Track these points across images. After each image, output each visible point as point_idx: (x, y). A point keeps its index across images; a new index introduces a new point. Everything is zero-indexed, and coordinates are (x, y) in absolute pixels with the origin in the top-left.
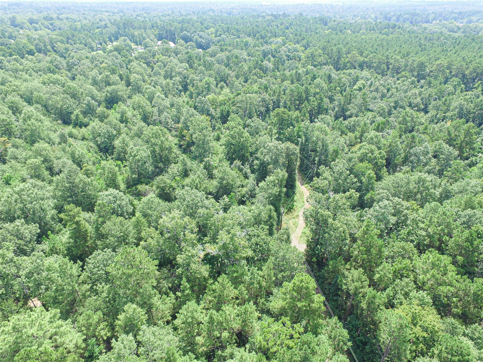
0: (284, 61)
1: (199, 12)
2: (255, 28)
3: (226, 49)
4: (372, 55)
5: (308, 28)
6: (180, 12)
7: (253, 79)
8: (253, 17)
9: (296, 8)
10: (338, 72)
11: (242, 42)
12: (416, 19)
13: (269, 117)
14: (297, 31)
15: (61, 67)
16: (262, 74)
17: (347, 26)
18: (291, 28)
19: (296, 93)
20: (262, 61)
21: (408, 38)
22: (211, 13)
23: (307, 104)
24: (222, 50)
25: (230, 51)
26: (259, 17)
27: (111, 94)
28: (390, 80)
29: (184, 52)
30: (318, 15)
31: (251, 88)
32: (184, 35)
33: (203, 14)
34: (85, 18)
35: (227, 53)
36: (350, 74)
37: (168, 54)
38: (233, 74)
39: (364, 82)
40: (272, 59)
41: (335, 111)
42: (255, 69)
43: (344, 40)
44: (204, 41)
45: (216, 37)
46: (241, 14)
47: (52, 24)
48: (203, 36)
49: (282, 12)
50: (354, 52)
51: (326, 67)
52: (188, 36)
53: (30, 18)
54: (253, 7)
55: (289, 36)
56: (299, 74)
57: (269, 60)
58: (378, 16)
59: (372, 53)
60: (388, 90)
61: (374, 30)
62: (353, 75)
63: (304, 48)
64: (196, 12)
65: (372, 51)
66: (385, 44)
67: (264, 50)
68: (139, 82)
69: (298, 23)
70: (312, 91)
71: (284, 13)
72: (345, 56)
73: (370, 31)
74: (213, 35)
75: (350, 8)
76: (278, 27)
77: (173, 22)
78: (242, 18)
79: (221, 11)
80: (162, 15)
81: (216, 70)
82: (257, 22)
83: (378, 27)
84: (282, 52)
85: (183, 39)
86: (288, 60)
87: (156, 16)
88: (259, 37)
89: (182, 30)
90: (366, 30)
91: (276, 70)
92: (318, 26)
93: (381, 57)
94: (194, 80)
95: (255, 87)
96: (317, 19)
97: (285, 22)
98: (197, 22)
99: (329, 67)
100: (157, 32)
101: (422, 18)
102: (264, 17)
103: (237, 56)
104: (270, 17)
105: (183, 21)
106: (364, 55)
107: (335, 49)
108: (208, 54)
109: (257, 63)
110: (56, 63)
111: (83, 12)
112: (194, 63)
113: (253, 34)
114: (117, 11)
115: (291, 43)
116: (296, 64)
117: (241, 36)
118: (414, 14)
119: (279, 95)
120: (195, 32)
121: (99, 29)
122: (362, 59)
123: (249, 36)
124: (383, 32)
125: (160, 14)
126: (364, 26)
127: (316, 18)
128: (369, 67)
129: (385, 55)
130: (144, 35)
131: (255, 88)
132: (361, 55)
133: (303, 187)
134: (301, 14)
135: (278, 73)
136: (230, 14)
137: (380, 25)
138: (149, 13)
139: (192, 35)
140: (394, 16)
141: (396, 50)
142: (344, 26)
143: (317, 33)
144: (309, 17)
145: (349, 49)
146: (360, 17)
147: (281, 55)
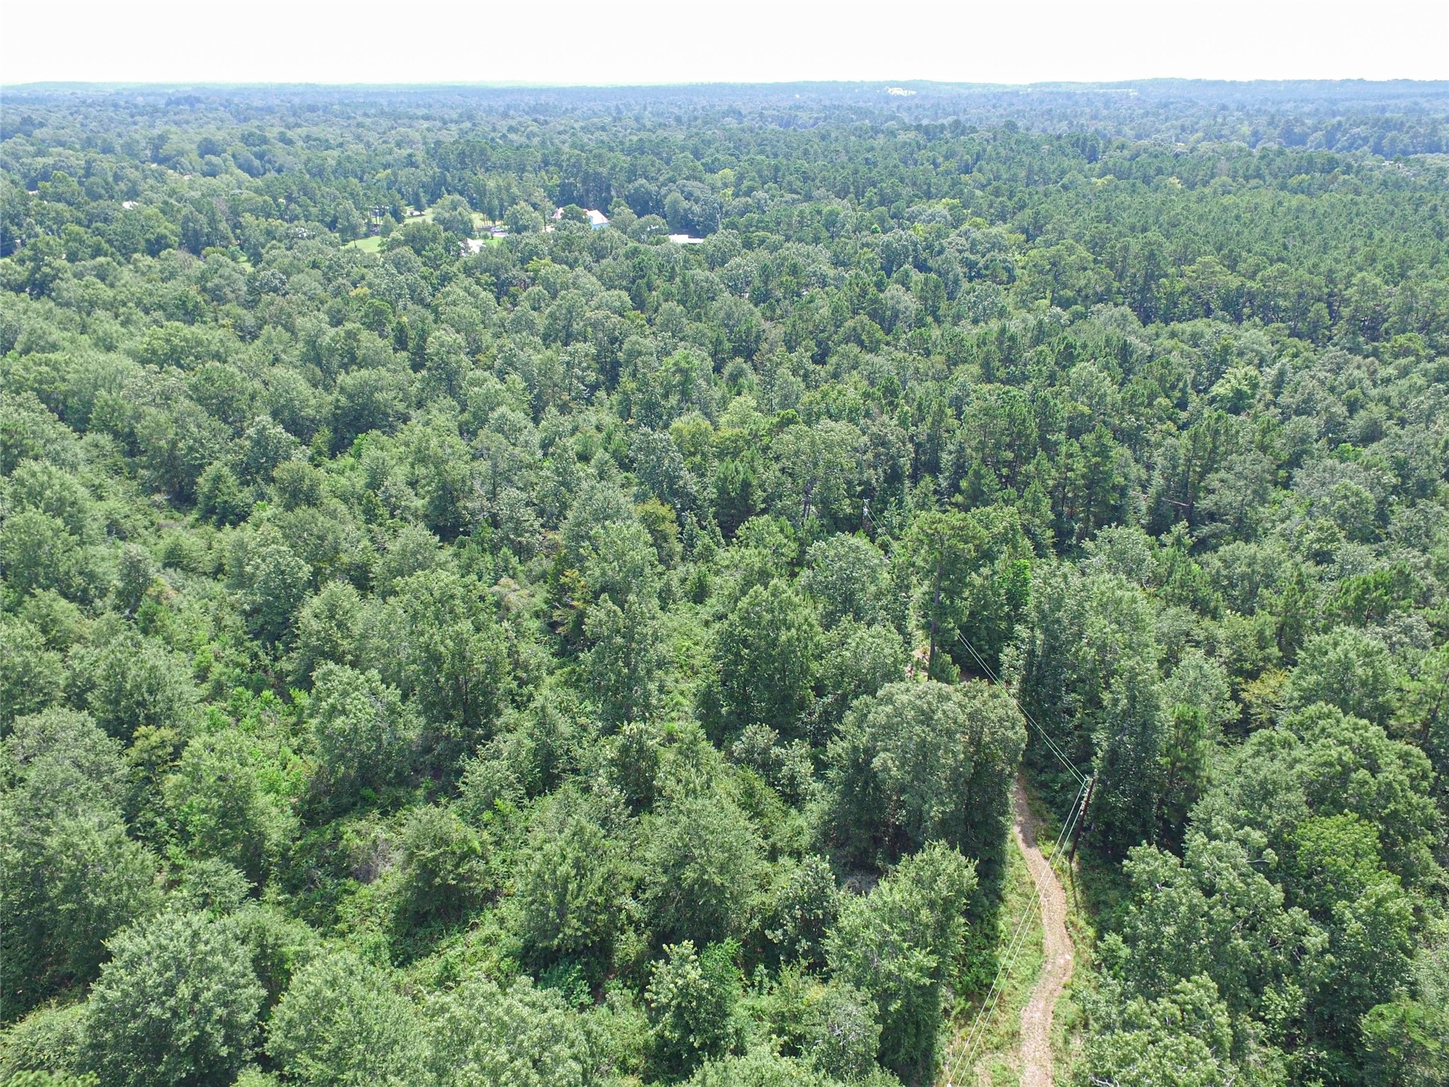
0: (956, 282)
1: (696, 119)
2: (863, 169)
3: (762, 242)
4: (1272, 271)
5: (1036, 168)
6: (637, 120)
7: (845, 356)
8: (860, 133)
9: (994, 107)
10: (1151, 329)
11: (819, 212)
12: (1393, 140)
13: (900, 503)
14: (997, 178)
15: (231, 296)
16: (880, 335)
17: (1167, 165)
18: (980, 170)
19: (1002, 423)
20: (880, 286)
21: (1391, 208)
22: (731, 122)
23: (1046, 464)
24: (748, 245)
25: (774, 248)
26: (877, 132)
27: (351, 397)
28: (1357, 369)
29: (621, 251)
30: (1063, 127)
31: (834, 394)
32: (636, 190)
33: (705, 123)
34: (359, 138)
35: (764, 255)
36: (1195, 339)
37: (571, 257)
38: (775, 332)
39: (1252, 371)
40: (917, 277)
41: (1152, 491)
42: (855, 312)
43: (1159, 212)
44: (697, 209)
45: (736, 195)
46: (821, 123)
47: (260, 156)
48: (697, 193)
49: (951, 119)
50: (1208, 258)
51: (1106, 311)
52: (649, 193)
53: (206, 139)
54: (861, 104)
55: (972, 195)
56: (1012, 338)
57: (905, 282)
58: (1261, 129)
59: (1272, 263)
60: (1353, 407)
61: (1259, 176)
62: (1209, 343)
63: (1023, 237)
64: (685, 119)
65: (1271, 253)
66: (1310, 226)
67: (888, 246)
68: (453, 358)
69: (1003, 153)
70: (1064, 409)
71: (957, 123)
72: (1172, 270)
73: (1247, 178)
74: (729, 191)
75: (1166, 106)
76: (936, 165)
77: (611, 149)
78: (823, 138)
79: (761, 115)
80: (582, 128)
81: (722, 314)
82: (872, 149)
83: (1274, 167)
84: (950, 253)
85: (631, 205)
86: (971, 280)
87: (565, 132)
88: (875, 199)
89: (632, 174)
90: (1234, 178)
91: (929, 319)
92: (1066, 163)
93: (1307, 276)
94: (640, 353)
95: (851, 391)
96: (1062, 142)
97: (960, 150)
98: (683, 149)
99: (1116, 312)
100: (556, 180)
101: (1415, 136)
102: (893, 134)
103: (795, 266)
104: (912, 135)
105: (640, 149)
106: (1242, 267)
107: (1135, 245)
108: (701, 257)
109: (864, 293)
110: (216, 281)
111: (360, 119)
112: (650, 288)
113: (857, 188)
114: (455, 116)
115: (979, 220)
116: (998, 293)
117: (816, 193)
118: (1388, 125)
119: (936, 423)
120: (672, 180)
121: (389, 171)
122: (1234, 282)
123: (842, 194)
124: (1293, 182)
125: (577, 126)
126: (1223, 164)
127: (1059, 137)
128: (1267, 311)
129: (1323, 268)
130: (515, 190)
131: (851, 393)
132: (1232, 268)
133: (1034, 854)
134: (1011, 126)
135: (936, 333)
136: (787, 125)
137: (1279, 161)
138: (546, 122)
139: (664, 190)
140: (1316, 129)
141: (1353, 250)
142: (1156, 163)
143: (1065, 188)
144: (1035, 133)
145: (1186, 247)
146: (1200, 134)
147: (946, 261)
